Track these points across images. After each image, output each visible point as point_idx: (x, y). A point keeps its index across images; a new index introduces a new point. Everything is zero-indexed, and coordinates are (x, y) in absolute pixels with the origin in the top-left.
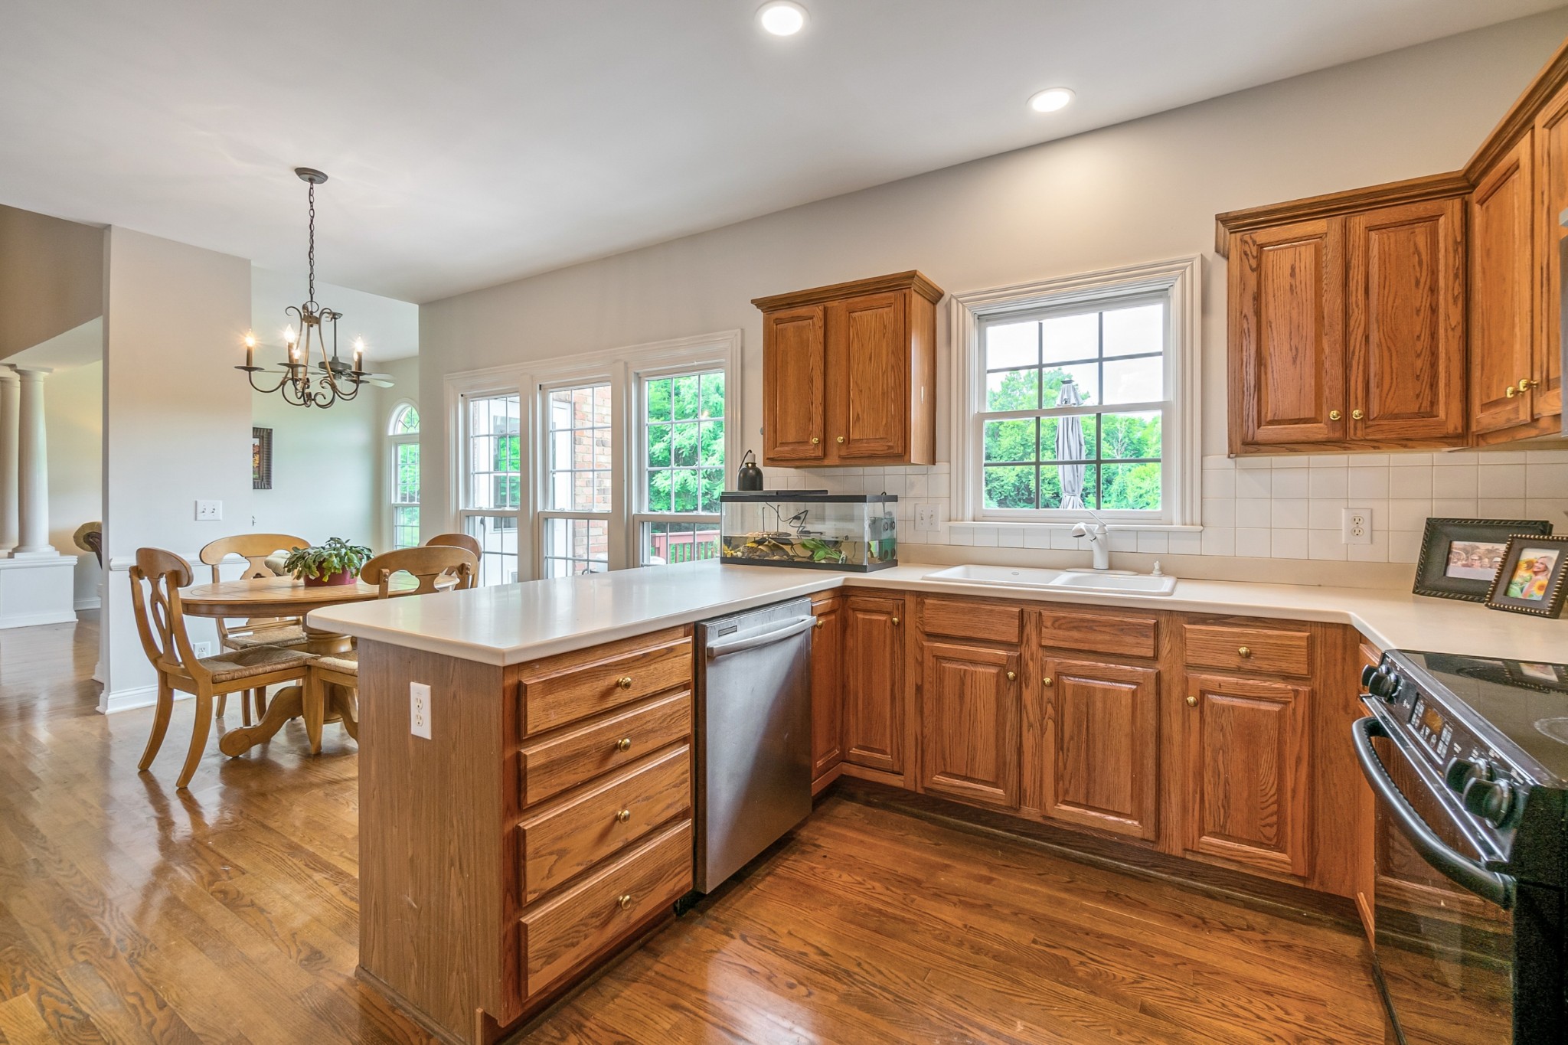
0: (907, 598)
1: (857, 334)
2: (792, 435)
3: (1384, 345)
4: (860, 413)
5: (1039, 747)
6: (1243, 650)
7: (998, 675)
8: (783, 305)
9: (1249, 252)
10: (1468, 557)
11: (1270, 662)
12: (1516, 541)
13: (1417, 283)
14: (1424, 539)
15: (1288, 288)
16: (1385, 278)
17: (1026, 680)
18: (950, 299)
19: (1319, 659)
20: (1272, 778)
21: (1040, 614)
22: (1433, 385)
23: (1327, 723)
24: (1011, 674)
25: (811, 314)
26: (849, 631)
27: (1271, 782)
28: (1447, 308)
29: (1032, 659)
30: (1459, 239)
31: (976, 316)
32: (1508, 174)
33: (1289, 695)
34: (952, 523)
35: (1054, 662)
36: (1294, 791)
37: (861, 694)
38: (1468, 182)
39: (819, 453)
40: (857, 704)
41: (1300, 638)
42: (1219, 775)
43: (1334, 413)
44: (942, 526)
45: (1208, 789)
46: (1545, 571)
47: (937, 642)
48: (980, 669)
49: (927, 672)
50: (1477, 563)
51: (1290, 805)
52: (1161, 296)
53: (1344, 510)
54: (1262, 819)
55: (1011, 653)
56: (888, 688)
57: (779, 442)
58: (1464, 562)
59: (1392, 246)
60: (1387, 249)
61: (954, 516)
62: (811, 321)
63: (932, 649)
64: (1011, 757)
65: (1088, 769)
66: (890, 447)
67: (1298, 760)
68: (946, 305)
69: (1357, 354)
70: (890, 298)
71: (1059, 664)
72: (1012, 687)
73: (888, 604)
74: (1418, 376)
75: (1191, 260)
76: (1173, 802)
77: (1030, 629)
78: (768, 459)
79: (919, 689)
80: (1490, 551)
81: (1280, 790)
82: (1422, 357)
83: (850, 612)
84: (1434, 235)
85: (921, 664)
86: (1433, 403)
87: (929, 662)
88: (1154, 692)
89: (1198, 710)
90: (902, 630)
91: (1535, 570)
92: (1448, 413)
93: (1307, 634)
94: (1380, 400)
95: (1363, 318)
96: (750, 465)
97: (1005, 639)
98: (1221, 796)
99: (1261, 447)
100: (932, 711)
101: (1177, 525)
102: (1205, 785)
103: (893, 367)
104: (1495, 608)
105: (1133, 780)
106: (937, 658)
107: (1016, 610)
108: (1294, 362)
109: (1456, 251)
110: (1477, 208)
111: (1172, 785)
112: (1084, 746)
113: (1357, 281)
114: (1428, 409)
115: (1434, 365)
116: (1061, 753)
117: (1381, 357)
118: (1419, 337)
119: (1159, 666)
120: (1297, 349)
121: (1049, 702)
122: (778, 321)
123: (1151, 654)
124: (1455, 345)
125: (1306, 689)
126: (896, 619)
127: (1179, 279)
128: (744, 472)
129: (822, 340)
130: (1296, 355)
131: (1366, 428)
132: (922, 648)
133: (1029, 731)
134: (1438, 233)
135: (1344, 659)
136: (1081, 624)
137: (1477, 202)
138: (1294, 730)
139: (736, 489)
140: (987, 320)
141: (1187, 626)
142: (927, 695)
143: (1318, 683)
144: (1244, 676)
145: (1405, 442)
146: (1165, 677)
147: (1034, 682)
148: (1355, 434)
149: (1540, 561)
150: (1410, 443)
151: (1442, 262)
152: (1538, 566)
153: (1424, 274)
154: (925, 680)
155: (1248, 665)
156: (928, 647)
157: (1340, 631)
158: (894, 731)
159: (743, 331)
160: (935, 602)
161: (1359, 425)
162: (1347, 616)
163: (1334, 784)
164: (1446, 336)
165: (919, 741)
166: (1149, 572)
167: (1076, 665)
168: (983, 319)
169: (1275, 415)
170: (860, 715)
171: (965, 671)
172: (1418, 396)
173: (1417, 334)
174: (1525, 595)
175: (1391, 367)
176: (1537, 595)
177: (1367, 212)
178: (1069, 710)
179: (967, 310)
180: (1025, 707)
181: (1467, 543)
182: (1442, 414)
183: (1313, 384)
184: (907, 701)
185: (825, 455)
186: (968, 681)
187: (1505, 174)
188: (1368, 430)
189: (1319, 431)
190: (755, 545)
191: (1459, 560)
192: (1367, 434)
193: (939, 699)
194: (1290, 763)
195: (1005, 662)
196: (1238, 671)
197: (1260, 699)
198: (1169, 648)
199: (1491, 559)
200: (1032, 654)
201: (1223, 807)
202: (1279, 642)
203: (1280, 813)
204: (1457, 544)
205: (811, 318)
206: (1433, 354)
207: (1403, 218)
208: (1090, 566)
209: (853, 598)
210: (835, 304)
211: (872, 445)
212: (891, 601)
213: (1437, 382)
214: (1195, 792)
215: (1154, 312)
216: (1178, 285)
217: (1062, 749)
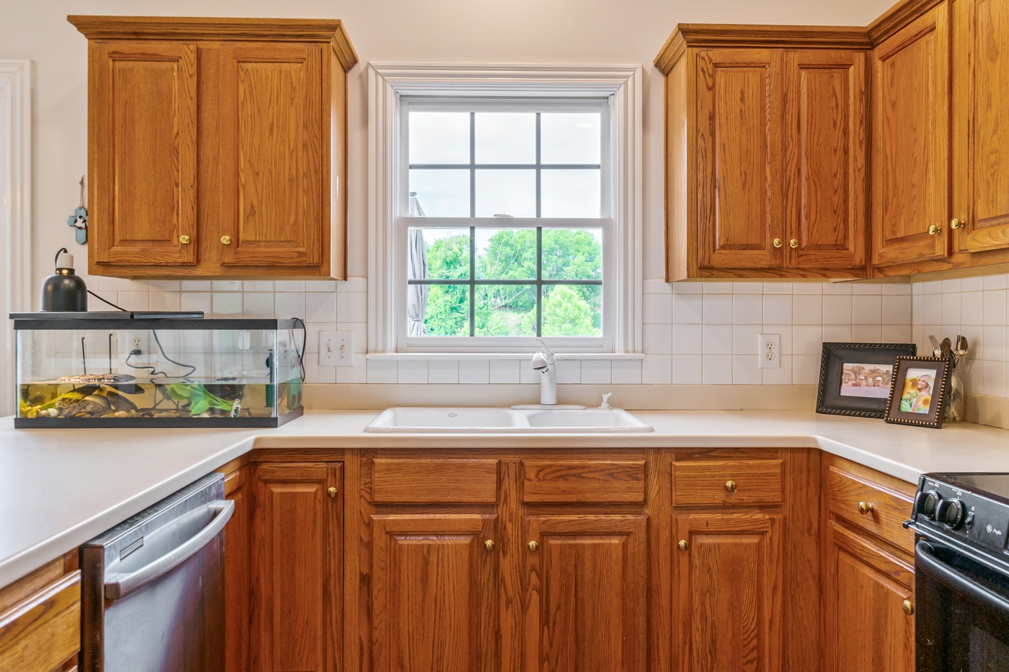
0: (348, 458)
1: (251, 93)
2: (142, 229)
3: (811, 179)
4: (255, 203)
5: (521, 627)
6: (729, 484)
7: (471, 545)
8: (125, 33)
9: (705, 70)
10: (856, 378)
11: (752, 494)
12: (902, 362)
13: (835, 125)
14: (822, 362)
15: (739, 112)
16: (812, 116)
17: (503, 546)
18: (366, 70)
19: (788, 485)
20: (753, 613)
21: (522, 464)
22: (846, 221)
23: (794, 547)
24: (489, 543)
25: (177, 55)
26: (259, 513)
27: (752, 616)
28: (855, 151)
29: (511, 521)
30: (863, 90)
31: (398, 97)
32: (919, 36)
33: (766, 525)
34: (369, 356)
35: (538, 521)
36: (771, 622)
37: (277, 601)
38: (870, 39)
39: (190, 258)
40: (272, 615)
41: (775, 466)
42: (706, 621)
43: (776, 241)
44: (357, 360)
45: (697, 636)
46: (926, 387)
47: (389, 513)
48: (448, 540)
49: (378, 553)
50: (864, 382)
51: (767, 636)
52: (600, 105)
53: (760, 336)
54: (744, 657)
55: (487, 516)
56: (320, 585)
57: (118, 238)
58: (853, 382)
59: (817, 86)
60: (813, 89)
61: (372, 346)
62: (175, 65)
63: (384, 524)
64: (487, 647)
65: (577, 642)
66: (301, 254)
67: (775, 589)
68: (360, 76)
69: (792, 185)
70: (302, 51)
71: (544, 522)
72: (489, 558)
73: (320, 468)
74: (835, 211)
75: (633, 70)
76: (662, 658)
77: (510, 485)
78: (98, 263)
79: (366, 580)
80: (873, 371)
81: (759, 623)
82: (838, 193)
83: (261, 485)
84: (846, 81)
85: (369, 545)
86: (846, 237)
87: (380, 540)
88: (645, 540)
89: (687, 554)
90: (340, 503)
91: (919, 387)
92: (855, 247)
93: (781, 461)
94: (809, 231)
95: (796, 151)
96: (65, 272)
97: (480, 500)
98: (708, 642)
99: (714, 272)
100: (385, 606)
101: (620, 353)
102: (693, 633)
103: (305, 145)
104: (894, 422)
105: (624, 643)
106: (391, 535)
107: (493, 461)
108: (744, 187)
109: (861, 99)
110: (879, 63)
111: (660, 640)
112: (572, 614)
113: (792, 115)
114: (842, 242)
115: (846, 201)
116: (546, 628)
117: (809, 189)
118: (836, 174)
119: (648, 511)
120: (745, 174)
121: (533, 569)
122: (116, 56)
123: (641, 498)
124: (860, 185)
125: (780, 516)
126: (332, 489)
127: (622, 88)
128: (55, 284)
129: (193, 94)
130: (745, 181)
131: (798, 257)
132: (369, 524)
133: (507, 608)
134: (848, 80)
135: (808, 482)
136: (568, 472)
137: (879, 59)
138: (771, 561)
139: (39, 309)
140: (410, 103)
141: (677, 464)
142: (377, 585)
143: (788, 508)
144: (728, 511)
145: (825, 272)
146: (654, 522)
147: (513, 549)
148: (790, 262)
149: (922, 379)
150: (827, 273)
151: (852, 107)
152: (921, 384)
153: (840, 116)
154: (375, 566)
155: (733, 499)
156: (379, 521)
157: (805, 455)
158: (329, 642)
159: (33, 64)
160: (389, 461)
161: (793, 253)
162: (814, 440)
163: (801, 608)
164: (855, 176)
165: (366, 649)
166: (597, 405)
167: (564, 522)
168: (407, 101)
169: (727, 239)
170: (277, 629)
171: (429, 546)
172: (835, 229)
173: (835, 171)
174: (913, 409)
175: (816, 200)
176: (924, 409)
177: (799, 50)
178: (555, 574)
179: (389, 87)
180: (503, 580)
181: (855, 365)
182: (851, 248)
183: (759, 211)
184: (347, 598)
185: (198, 261)
186: (433, 559)
187: (916, 35)
188: (800, 259)
189: (763, 258)
190: (76, 396)
191: (849, 380)
192: (799, 263)
193: (395, 589)
194: (767, 593)
195: (480, 528)
196: (725, 507)
197: (742, 533)
198: (657, 489)
199: (874, 378)
200: (511, 514)
201: (711, 653)
202: (757, 472)
203: (759, 647)
204: (847, 366)
205: (176, 60)
206: (845, 191)
207: (825, 62)
208: (538, 402)
209: (265, 466)
210: (216, 45)
211: (275, 250)
212: (324, 465)
213: (848, 217)
214: (685, 642)
215: (592, 120)
216: (620, 94)
217: (547, 623)
